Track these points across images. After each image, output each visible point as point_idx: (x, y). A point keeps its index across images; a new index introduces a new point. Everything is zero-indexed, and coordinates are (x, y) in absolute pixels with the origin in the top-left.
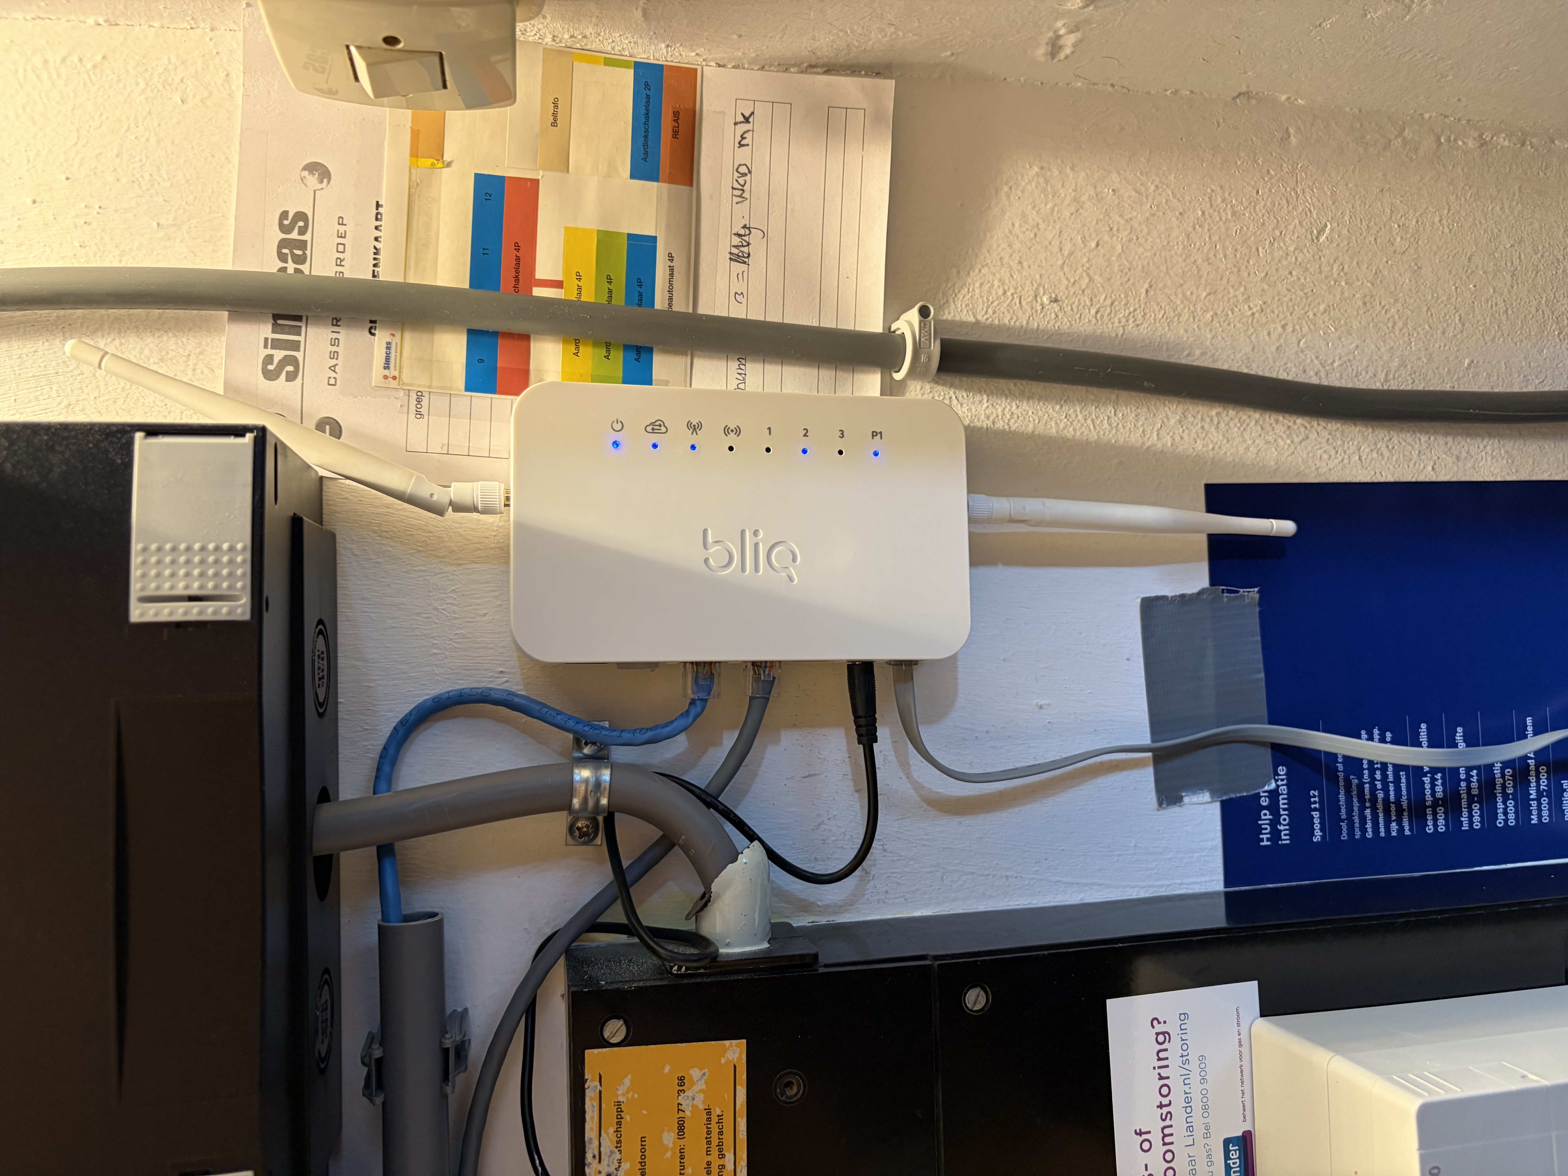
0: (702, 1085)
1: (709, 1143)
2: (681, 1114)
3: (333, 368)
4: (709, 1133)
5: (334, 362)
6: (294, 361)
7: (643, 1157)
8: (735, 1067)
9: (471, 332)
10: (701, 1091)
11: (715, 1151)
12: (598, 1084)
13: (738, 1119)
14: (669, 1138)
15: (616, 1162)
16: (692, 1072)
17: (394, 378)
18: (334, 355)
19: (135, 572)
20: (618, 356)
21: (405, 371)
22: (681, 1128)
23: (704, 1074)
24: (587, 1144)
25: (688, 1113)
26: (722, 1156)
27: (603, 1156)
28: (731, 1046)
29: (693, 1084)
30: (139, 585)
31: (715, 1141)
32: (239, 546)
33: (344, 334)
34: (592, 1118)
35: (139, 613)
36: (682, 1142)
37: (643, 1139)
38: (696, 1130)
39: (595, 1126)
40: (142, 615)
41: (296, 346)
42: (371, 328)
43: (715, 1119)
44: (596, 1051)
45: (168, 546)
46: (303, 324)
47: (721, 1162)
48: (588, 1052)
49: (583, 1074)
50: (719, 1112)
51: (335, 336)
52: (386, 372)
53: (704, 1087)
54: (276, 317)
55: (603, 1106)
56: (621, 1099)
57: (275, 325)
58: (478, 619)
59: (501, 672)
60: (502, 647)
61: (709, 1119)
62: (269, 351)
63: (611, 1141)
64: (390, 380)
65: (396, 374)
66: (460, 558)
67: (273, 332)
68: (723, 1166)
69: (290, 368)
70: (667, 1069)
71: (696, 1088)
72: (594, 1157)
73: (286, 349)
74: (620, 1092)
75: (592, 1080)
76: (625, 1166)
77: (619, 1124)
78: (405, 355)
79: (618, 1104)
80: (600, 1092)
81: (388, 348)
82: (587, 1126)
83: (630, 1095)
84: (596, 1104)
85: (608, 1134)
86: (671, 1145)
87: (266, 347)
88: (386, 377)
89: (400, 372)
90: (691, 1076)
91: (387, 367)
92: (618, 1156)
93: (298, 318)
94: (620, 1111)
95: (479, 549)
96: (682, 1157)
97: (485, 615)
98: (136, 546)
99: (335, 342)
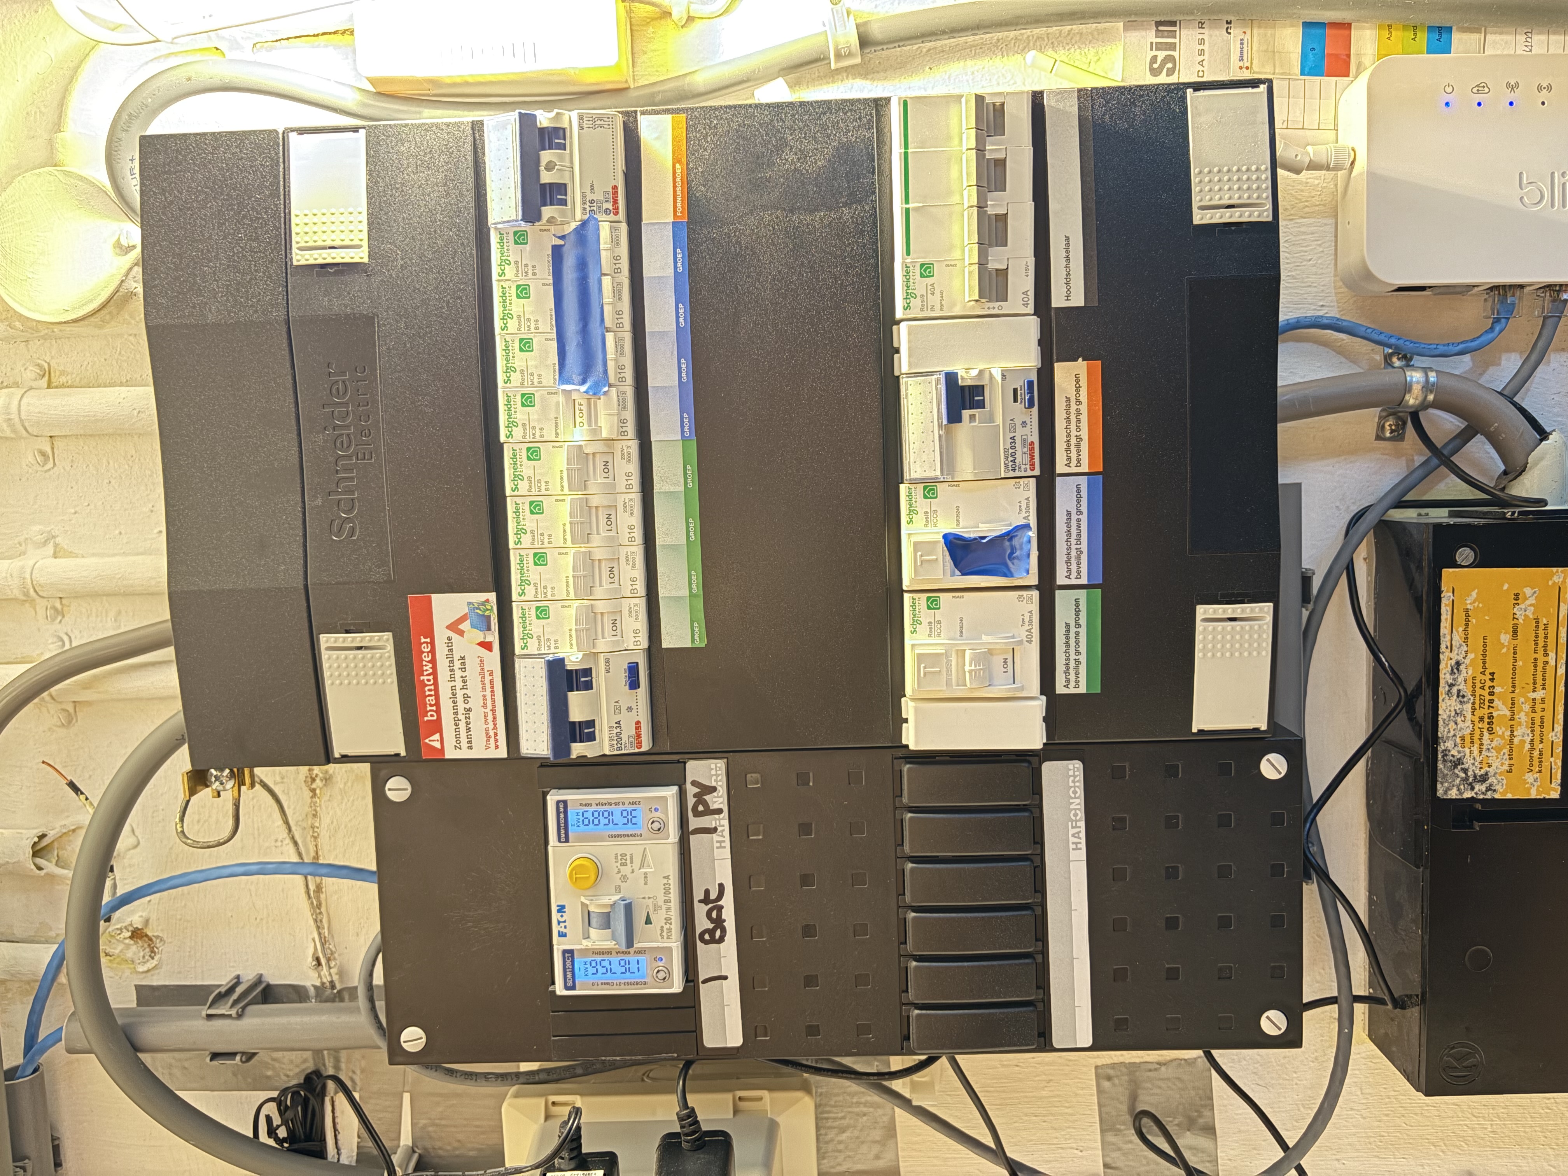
0: (1532, 601)
1: (1536, 644)
2: (1516, 621)
3: (1201, 63)
4: (1537, 637)
5: (1201, 58)
6: (1170, 59)
7: (1485, 650)
8: (1560, 588)
9: (1306, 25)
10: (1531, 605)
11: (1541, 651)
12: (1451, 594)
13: (1560, 628)
14: (1505, 638)
15: (1463, 653)
16: (1525, 590)
17: (1247, 68)
18: (1201, 52)
19: (1195, 189)
20: (1423, 37)
21: (1255, 61)
22: (1515, 632)
23: (1535, 592)
24: (1442, 638)
25: (1521, 621)
26: (1546, 654)
27: (1454, 648)
28: (1557, 572)
29: (1526, 599)
30: (1198, 198)
31: (1541, 643)
32: (1263, 167)
33: (1207, 33)
34: (1446, 619)
35: (1199, 218)
36: (1515, 642)
37: (1485, 638)
38: (1526, 633)
39: (1448, 624)
40: (1202, 219)
41: (1173, 47)
42: (1227, 28)
43: (1542, 627)
44: (1451, 570)
45: (1216, 169)
46: (1177, 29)
47: (1545, 659)
48: (1444, 570)
49: (1440, 588)
50: (1545, 622)
51: (1201, 36)
52: (1241, 64)
53: (1534, 602)
54: (1158, 24)
55: (1455, 611)
56: (1469, 607)
57: (1157, 30)
58: (1305, 263)
59: (1322, 306)
60: (1323, 286)
61: (1537, 627)
62: (1154, 53)
63: (1461, 638)
64: (1244, 69)
65: (1248, 64)
66: (1291, 215)
67: (1156, 37)
68: (1547, 662)
69: (1170, 65)
70: (1506, 587)
71: (1528, 602)
72: (1447, 647)
73: (1166, 50)
74: (1468, 602)
75: (1447, 592)
76: (1471, 656)
77: (1467, 625)
78: (1255, 48)
79: (1467, 610)
80: (1453, 601)
81: (1242, 44)
82: (1442, 625)
83: (1476, 604)
84: (1449, 609)
85: (1458, 632)
86: (1506, 644)
87: (1151, 49)
88: (1241, 68)
89: (1251, 63)
90: (1524, 593)
91: (1241, 60)
92: (1466, 649)
93: (1173, 23)
94: (1467, 615)
95: (1307, 206)
96: (1515, 653)
97: (1310, 260)
98: (1194, 171)
99: (1201, 42)
